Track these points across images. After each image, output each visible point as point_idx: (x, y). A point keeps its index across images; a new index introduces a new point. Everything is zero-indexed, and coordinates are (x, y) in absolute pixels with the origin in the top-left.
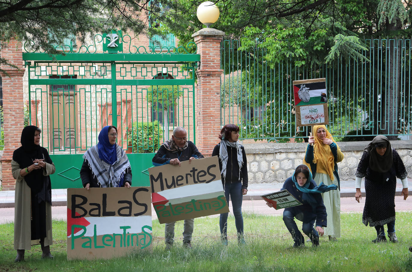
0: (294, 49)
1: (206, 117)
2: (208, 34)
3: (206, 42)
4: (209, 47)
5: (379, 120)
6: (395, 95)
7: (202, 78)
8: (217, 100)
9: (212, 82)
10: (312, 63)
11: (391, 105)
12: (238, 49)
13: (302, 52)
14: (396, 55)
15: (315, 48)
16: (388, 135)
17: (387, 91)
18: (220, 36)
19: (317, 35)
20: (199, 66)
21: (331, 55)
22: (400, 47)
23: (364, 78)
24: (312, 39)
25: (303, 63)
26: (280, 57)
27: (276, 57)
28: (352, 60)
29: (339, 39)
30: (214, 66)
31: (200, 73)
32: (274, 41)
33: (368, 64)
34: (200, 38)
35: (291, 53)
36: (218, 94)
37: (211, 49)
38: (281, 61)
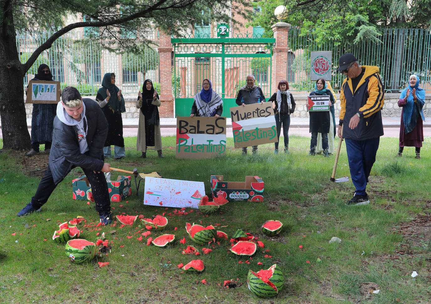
0: (334, 35)
1: (278, 77)
2: (280, 26)
3: (280, 30)
4: (281, 34)
5: (387, 80)
6: (398, 64)
7: (276, 53)
8: (285, 67)
9: (282, 55)
10: (345, 44)
11: (395, 71)
12: (299, 36)
13: (339, 37)
14: (401, 39)
15: (347, 35)
16: (392, 90)
17: (394, 62)
18: (288, 27)
19: (349, 26)
20: (275, 46)
21: (357, 39)
22: (404, 34)
23: (379, 53)
24: (346, 29)
25: (340, 44)
26: (325, 40)
27: (322, 40)
28: (372, 42)
29: (363, 28)
30: (283, 46)
31: (275, 50)
32: (321, 30)
33: (382, 44)
34: (275, 28)
35: (332, 37)
36: (285, 63)
37: (282, 35)
38: (326, 43)
